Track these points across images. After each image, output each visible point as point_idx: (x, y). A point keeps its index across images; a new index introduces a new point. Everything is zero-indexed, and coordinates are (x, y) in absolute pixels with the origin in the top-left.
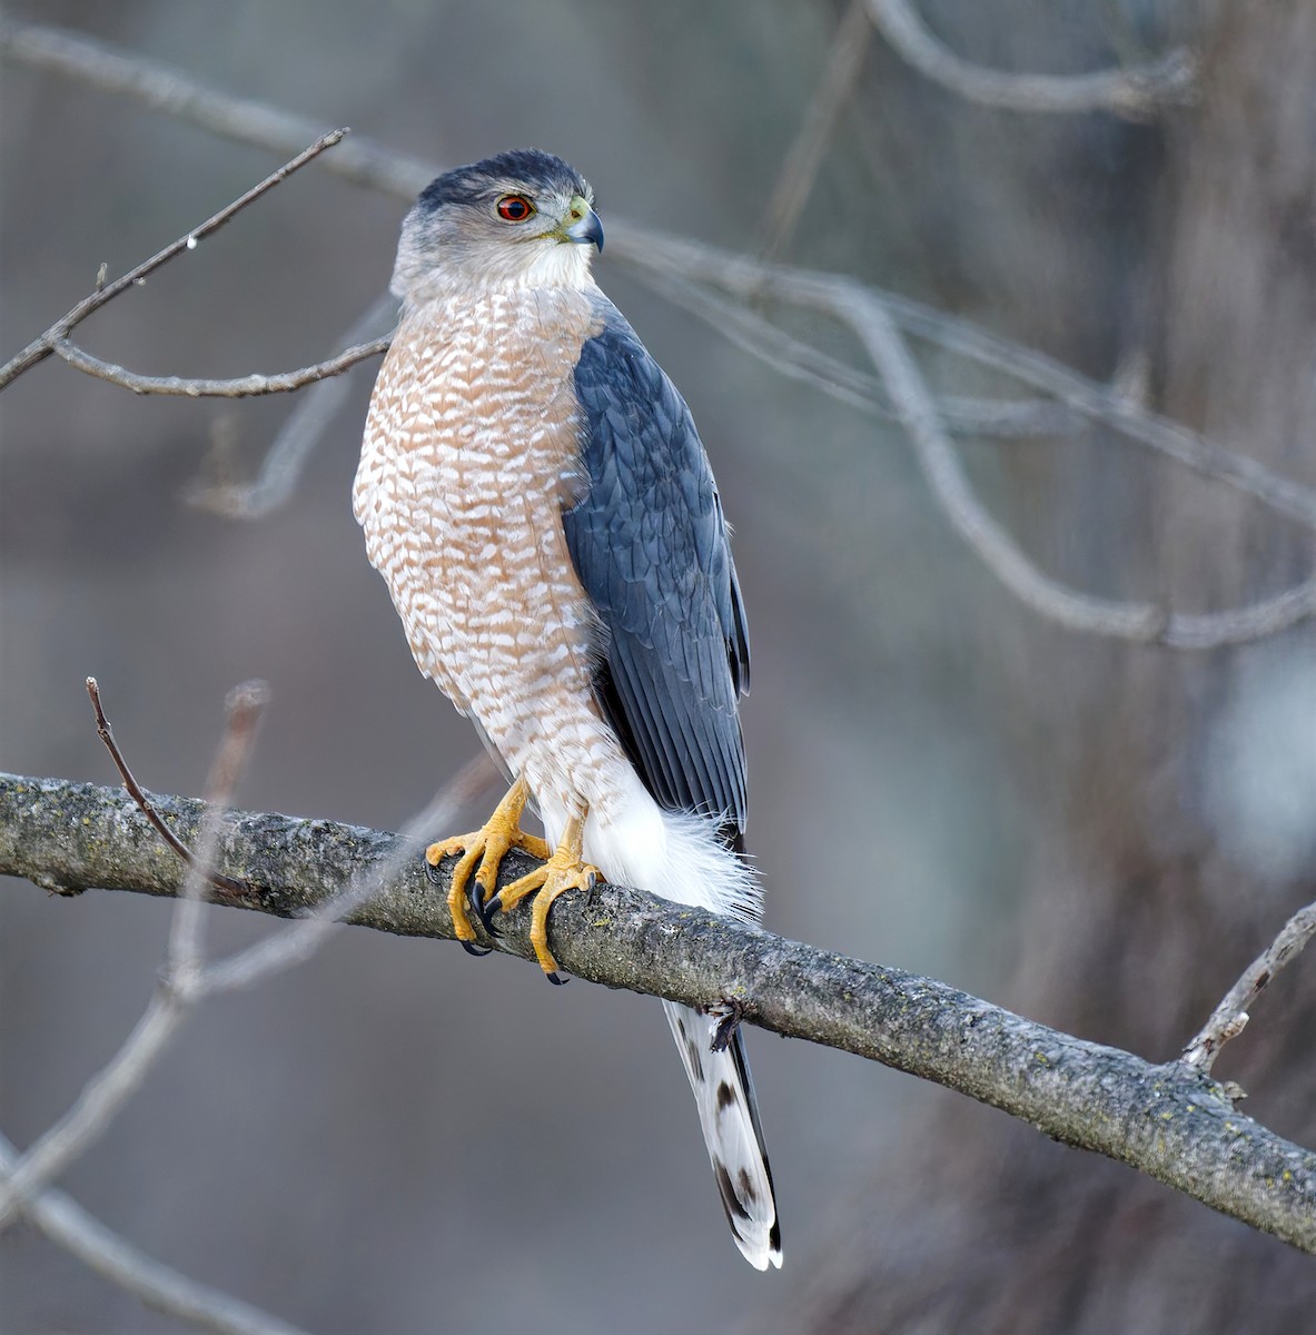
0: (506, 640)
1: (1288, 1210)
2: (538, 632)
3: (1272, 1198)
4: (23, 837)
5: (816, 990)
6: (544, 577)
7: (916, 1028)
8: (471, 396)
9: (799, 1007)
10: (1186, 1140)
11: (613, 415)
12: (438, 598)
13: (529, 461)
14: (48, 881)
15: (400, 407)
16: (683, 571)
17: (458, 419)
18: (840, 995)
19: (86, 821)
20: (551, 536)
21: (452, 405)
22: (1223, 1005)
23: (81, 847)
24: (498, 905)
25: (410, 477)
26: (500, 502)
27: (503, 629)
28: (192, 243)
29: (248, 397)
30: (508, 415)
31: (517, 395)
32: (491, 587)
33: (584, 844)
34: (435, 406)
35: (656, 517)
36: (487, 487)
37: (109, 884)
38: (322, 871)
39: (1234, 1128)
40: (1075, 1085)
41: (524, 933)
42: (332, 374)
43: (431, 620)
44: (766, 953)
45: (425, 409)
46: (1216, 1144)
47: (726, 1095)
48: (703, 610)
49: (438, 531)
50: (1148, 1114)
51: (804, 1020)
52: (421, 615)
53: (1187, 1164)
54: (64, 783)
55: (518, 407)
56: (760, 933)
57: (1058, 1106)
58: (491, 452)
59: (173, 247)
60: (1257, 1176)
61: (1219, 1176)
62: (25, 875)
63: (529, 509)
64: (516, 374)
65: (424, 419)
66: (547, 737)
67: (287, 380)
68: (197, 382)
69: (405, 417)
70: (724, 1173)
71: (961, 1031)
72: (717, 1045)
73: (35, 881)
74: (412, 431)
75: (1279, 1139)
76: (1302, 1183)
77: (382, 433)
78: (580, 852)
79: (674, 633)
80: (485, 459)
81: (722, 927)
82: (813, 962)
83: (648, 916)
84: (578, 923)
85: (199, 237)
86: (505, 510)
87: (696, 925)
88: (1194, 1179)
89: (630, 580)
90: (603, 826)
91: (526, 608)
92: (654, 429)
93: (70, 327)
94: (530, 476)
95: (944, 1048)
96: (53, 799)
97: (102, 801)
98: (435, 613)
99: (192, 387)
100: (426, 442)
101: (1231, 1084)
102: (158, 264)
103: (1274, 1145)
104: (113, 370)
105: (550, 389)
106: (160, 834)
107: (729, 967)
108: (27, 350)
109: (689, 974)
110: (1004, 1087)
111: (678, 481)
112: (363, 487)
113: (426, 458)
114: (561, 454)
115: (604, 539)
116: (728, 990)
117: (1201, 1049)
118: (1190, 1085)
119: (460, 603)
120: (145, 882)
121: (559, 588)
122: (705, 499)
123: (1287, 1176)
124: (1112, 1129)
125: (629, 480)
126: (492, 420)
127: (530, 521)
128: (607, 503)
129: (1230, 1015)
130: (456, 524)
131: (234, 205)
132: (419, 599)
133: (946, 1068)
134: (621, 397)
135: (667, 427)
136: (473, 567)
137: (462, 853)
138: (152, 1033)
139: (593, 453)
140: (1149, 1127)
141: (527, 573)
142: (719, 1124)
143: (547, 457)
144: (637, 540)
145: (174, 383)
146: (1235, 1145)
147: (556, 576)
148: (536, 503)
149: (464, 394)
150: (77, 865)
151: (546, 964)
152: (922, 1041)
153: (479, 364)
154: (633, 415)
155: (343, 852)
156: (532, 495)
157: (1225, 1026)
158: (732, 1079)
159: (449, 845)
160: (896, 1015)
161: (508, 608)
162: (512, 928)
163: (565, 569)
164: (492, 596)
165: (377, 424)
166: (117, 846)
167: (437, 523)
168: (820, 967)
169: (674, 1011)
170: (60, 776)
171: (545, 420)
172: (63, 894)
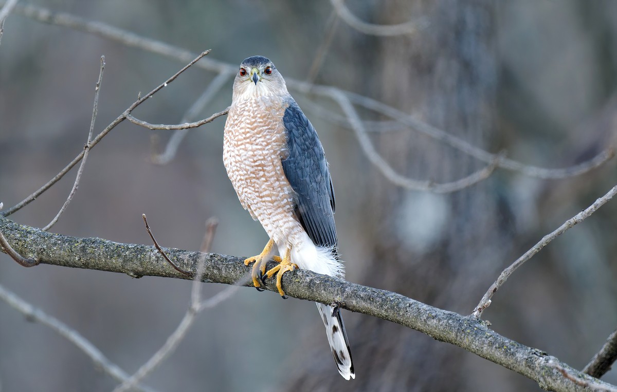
0: (269, 199)
1: (506, 358)
2: (278, 196)
3: (501, 354)
4: (124, 261)
5: (362, 298)
6: (278, 180)
7: (392, 308)
8: (253, 129)
9: (357, 303)
10: (475, 338)
11: (294, 131)
12: (250, 189)
13: (272, 147)
14: (132, 274)
15: (233, 134)
16: (317, 176)
17: (250, 136)
18: (369, 299)
19: (143, 256)
20: (279, 168)
21: (248, 132)
22: (483, 298)
23: (141, 264)
24: (267, 276)
25: (239, 155)
26: (264, 159)
27: (268, 196)
28: (166, 85)
29: (184, 129)
30: (265, 133)
31: (266, 127)
32: (263, 184)
33: (291, 257)
34: (243, 133)
35: (308, 161)
36: (260, 155)
37: (150, 274)
38: (213, 268)
39: (489, 334)
40: (441, 323)
41: (274, 284)
42: (209, 122)
43: (249, 196)
44: (347, 287)
45: (240, 134)
46: (484, 339)
47: (335, 329)
48: (323, 187)
49: (248, 170)
50: (463, 331)
51: (359, 307)
52: (246, 194)
53: (475, 345)
54: (135, 245)
55: (267, 131)
56: (344, 282)
57: (436, 329)
58: (261, 145)
59: (160, 86)
60: (496, 348)
61: (485, 348)
62: (125, 273)
63: (272, 161)
64: (265, 122)
65: (240, 137)
66: (281, 227)
67: (195, 124)
68: (169, 126)
69: (235, 136)
70: (335, 352)
71: (406, 308)
72: (333, 315)
73: (128, 274)
74: (238, 141)
75: (502, 337)
76: (510, 350)
77: (228, 141)
78: (290, 260)
79: (315, 194)
80: (259, 147)
81: (333, 280)
82: (361, 290)
83: (311, 278)
84: (290, 281)
85: (167, 83)
86: (265, 162)
87: (325, 280)
88: (477, 350)
89: (302, 179)
90: (298, 252)
91: (274, 189)
92: (306, 135)
93: (131, 111)
94: (273, 151)
95: (401, 314)
96: (132, 250)
97: (147, 250)
98: (250, 193)
99: (167, 127)
100: (242, 144)
101: (487, 321)
102: (156, 91)
103: (501, 339)
104: (144, 123)
105: (276, 125)
106: (165, 259)
107: (336, 292)
108: (118, 118)
109: (324, 294)
110: (419, 324)
111: (314, 150)
112: (226, 158)
113: (243, 149)
114: (281, 143)
115: (294, 168)
116: (336, 299)
117: (477, 311)
118: (475, 322)
119: (256, 190)
120: (161, 273)
121: (282, 183)
122: (322, 155)
123: (505, 347)
124: (453, 335)
125: (300, 150)
126: (260, 135)
127: (273, 164)
128: (294, 157)
129: (486, 301)
130: (252, 167)
131: (178, 73)
132: (245, 190)
133: (402, 319)
134: (297, 126)
135: (310, 135)
136: (258, 179)
137: (255, 261)
138: (187, 322)
139: (290, 142)
140: (463, 335)
141: (273, 179)
142: (333, 337)
143: (277, 145)
144: (303, 167)
145: (162, 126)
146: (489, 339)
147: (281, 179)
148: (275, 159)
149: (251, 129)
150: (140, 269)
151: (281, 293)
152: (394, 312)
153: (253, 120)
154: (300, 131)
155: (219, 262)
156: (273, 156)
157: (484, 304)
158: (337, 324)
159: (251, 259)
160: (386, 304)
161: (268, 190)
162: (271, 283)
163: (283, 177)
164: (263, 186)
165: (226, 138)
166: (152, 263)
167: (247, 167)
168: (363, 291)
169: (319, 305)
170: (134, 243)
171: (276, 133)
172: (136, 278)
